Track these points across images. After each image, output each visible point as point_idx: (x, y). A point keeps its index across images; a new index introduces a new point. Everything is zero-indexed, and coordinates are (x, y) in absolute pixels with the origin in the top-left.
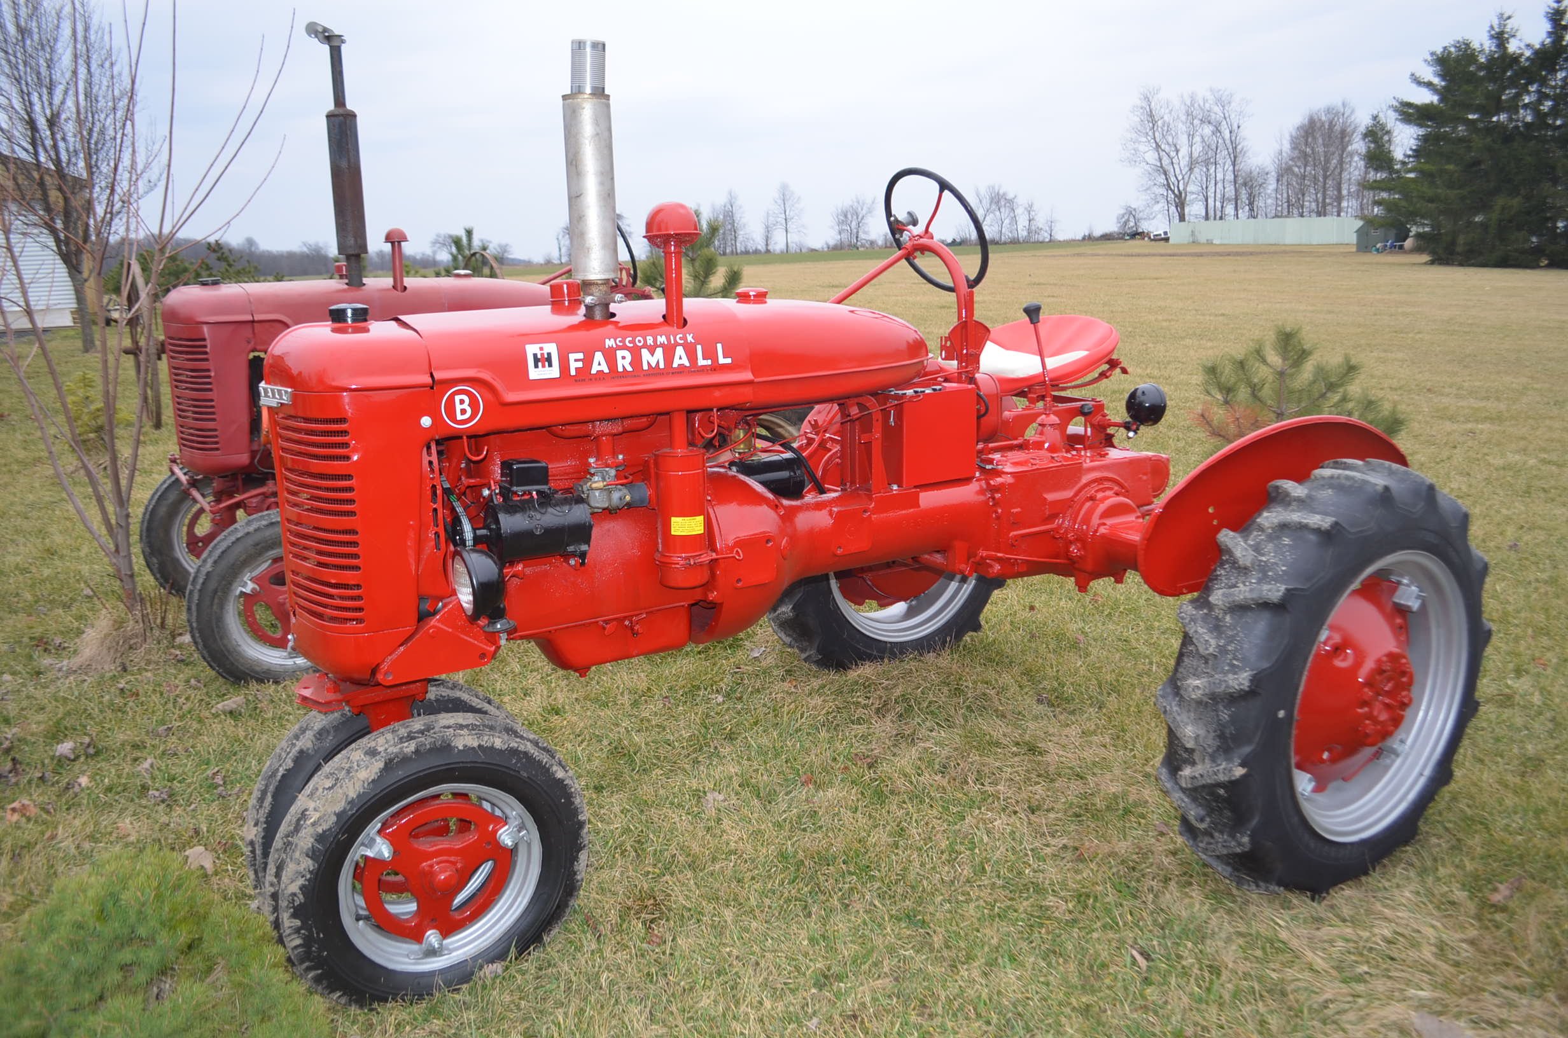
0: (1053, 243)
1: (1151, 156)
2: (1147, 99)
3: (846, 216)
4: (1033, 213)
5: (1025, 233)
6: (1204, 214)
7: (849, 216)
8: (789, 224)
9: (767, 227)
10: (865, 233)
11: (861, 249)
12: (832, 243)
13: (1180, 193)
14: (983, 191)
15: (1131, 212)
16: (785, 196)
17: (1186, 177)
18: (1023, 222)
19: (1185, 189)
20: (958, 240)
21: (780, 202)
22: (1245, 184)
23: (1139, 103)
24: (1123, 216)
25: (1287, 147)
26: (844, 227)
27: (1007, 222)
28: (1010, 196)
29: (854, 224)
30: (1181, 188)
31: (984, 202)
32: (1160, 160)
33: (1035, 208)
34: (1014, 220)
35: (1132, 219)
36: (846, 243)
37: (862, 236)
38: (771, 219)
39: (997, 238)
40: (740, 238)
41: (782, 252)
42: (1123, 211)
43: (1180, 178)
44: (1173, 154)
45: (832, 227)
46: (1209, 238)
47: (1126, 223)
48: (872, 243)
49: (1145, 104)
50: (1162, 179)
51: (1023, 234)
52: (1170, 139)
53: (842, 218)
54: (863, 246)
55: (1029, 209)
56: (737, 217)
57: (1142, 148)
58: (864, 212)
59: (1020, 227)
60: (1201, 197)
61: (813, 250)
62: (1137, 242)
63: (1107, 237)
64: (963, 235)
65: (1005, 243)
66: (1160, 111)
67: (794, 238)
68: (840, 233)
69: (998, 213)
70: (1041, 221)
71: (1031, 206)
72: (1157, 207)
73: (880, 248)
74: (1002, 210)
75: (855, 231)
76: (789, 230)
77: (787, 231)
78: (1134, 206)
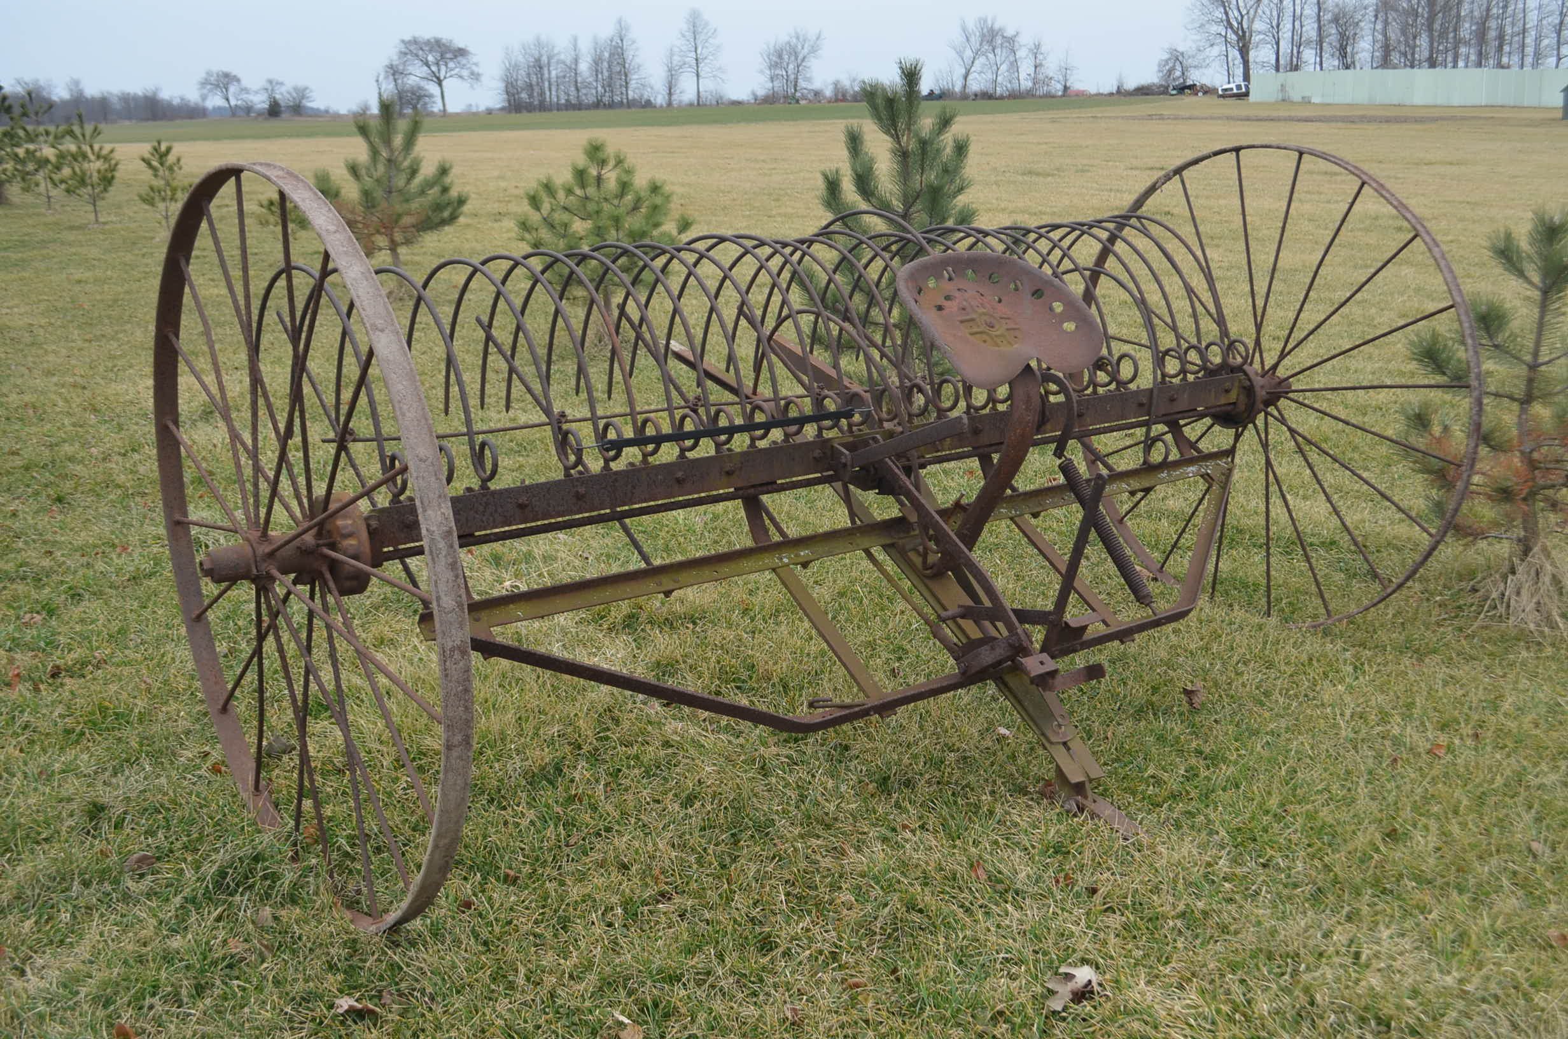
0: (1070, 98)
3: (780, 56)
4: (1040, 57)
5: (1030, 84)
6: (1273, 62)
7: (786, 57)
8: (701, 65)
9: (670, 70)
10: (809, 80)
11: (803, 102)
12: (761, 93)
13: (1244, 32)
14: (971, 25)
15: (1177, 57)
16: (696, 28)
17: (1252, 12)
18: (1026, 69)
19: (1250, 27)
20: (937, 92)
21: (689, 35)
22: (1336, 20)
24: (1167, 61)
26: (778, 72)
27: (1004, 68)
28: (1010, 32)
29: (791, 66)
30: (1245, 26)
31: (973, 39)
33: (1043, 49)
34: (1014, 66)
35: (1178, 67)
36: (781, 93)
37: (802, 84)
38: (676, 58)
39: (991, 91)
40: (633, 84)
41: (691, 105)
42: (1166, 56)
43: (1244, 12)
45: (762, 72)
46: (1307, 94)
47: (1170, 72)
48: (817, 93)
50: (1219, 13)
51: (1026, 84)
53: (775, 59)
54: (804, 97)
55: (1036, 51)
56: (629, 55)
58: (806, 51)
59: (1023, 76)
60: (1270, 39)
61: (736, 102)
62: (1188, 99)
63: (1143, 91)
64: (945, 84)
65: (1001, 98)
67: (708, 86)
68: (772, 80)
69: (991, 56)
70: (1051, 68)
71: (1038, 47)
72: (1216, 51)
73: (829, 101)
74: (998, 51)
75: (792, 77)
76: (702, 74)
77: (698, 75)
78: (1181, 49)
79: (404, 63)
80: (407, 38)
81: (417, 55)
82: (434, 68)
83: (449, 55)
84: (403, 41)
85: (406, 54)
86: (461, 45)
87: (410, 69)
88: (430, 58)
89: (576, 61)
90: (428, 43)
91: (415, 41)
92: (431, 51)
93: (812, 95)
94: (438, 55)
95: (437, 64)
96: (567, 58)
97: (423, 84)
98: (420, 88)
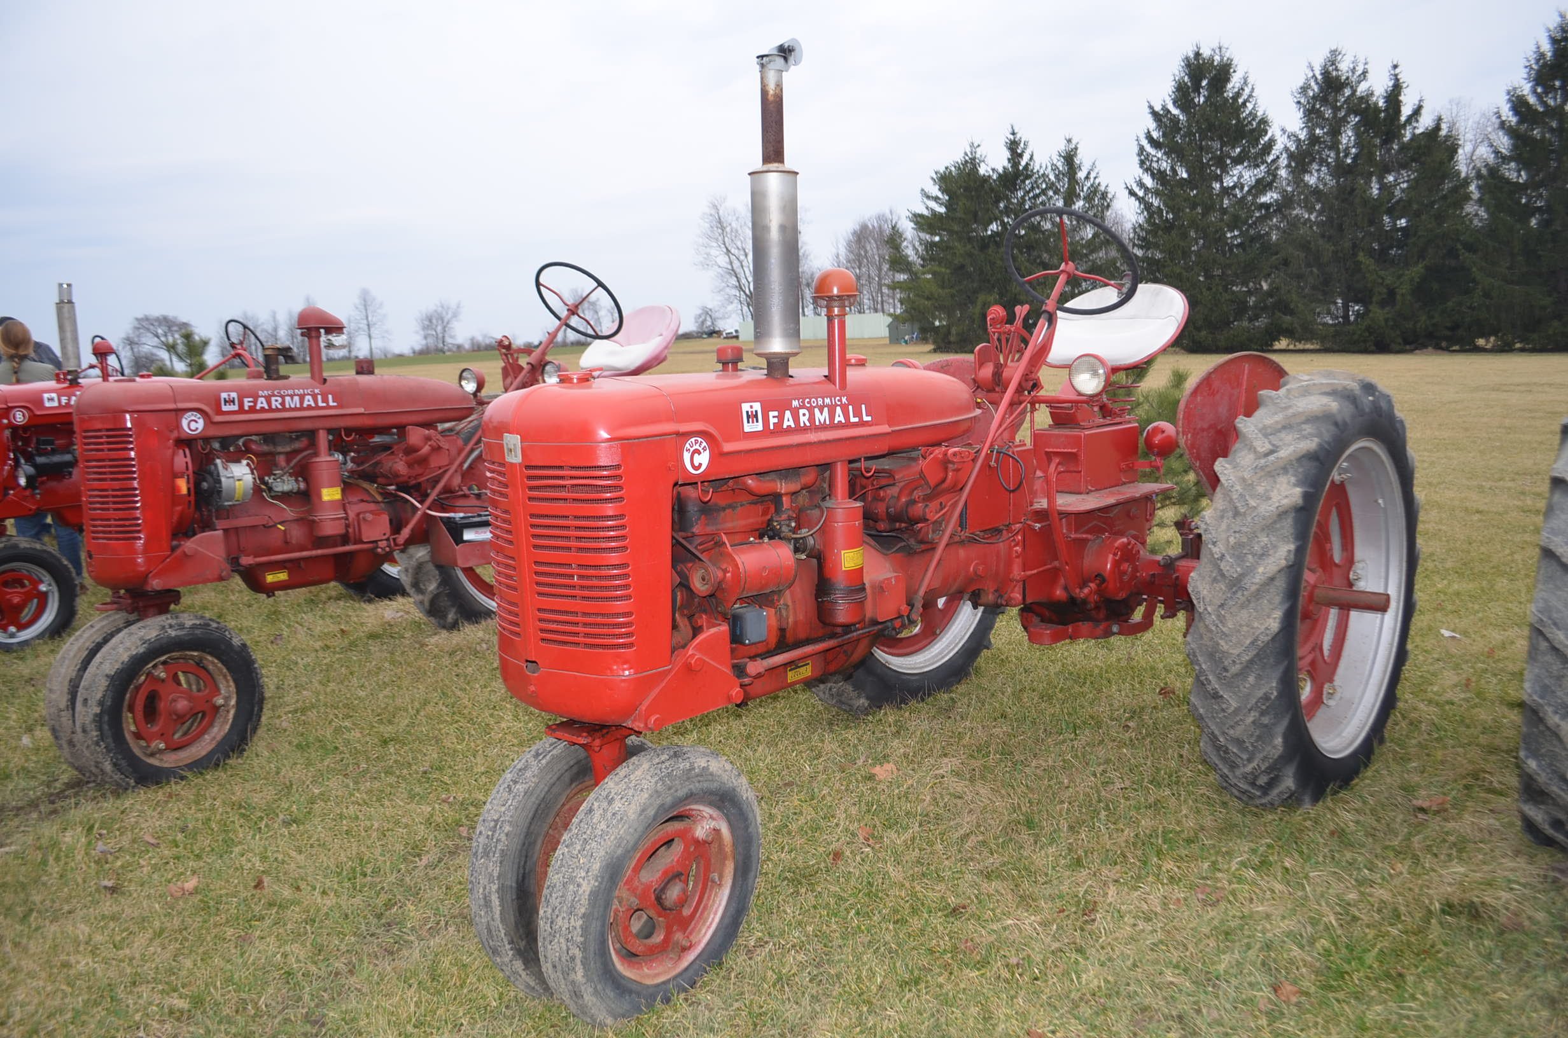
1: (723, 260)
2: (715, 207)
3: (430, 321)
7: (434, 321)
8: (372, 329)
10: (452, 337)
11: (448, 353)
12: (418, 348)
15: (707, 312)
16: (366, 302)
21: (361, 307)
23: (707, 210)
24: (700, 316)
25: (843, 251)
26: (430, 332)
29: (439, 328)
32: (731, 263)
35: (708, 318)
36: (432, 347)
37: (449, 340)
38: (353, 325)
42: (700, 312)
44: (742, 258)
45: (417, 332)
47: (703, 323)
48: (459, 347)
49: (713, 212)
50: (734, 281)
52: (739, 244)
53: (427, 323)
54: (450, 350)
57: (714, 252)
58: (449, 316)
61: (401, 356)
62: (713, 340)
63: (687, 336)
66: (728, 219)
67: (378, 344)
68: (425, 337)
72: (730, 308)
73: (468, 351)
75: (440, 335)
76: (373, 335)
77: (370, 337)
78: (710, 306)
79: (139, 336)
80: (140, 316)
81: (148, 330)
82: (163, 339)
83: (175, 328)
84: (137, 319)
85: (138, 328)
86: (184, 320)
87: (143, 340)
88: (160, 331)
89: (276, 329)
90: (157, 319)
91: (147, 319)
92: (160, 325)
93: (454, 349)
94: (166, 329)
95: (166, 335)
96: (269, 327)
97: (155, 351)
98: (153, 354)
